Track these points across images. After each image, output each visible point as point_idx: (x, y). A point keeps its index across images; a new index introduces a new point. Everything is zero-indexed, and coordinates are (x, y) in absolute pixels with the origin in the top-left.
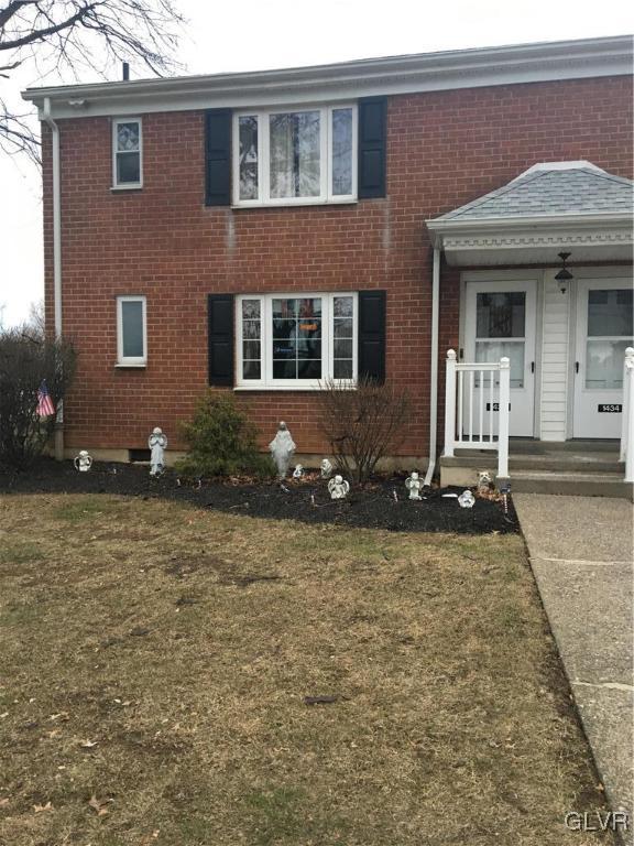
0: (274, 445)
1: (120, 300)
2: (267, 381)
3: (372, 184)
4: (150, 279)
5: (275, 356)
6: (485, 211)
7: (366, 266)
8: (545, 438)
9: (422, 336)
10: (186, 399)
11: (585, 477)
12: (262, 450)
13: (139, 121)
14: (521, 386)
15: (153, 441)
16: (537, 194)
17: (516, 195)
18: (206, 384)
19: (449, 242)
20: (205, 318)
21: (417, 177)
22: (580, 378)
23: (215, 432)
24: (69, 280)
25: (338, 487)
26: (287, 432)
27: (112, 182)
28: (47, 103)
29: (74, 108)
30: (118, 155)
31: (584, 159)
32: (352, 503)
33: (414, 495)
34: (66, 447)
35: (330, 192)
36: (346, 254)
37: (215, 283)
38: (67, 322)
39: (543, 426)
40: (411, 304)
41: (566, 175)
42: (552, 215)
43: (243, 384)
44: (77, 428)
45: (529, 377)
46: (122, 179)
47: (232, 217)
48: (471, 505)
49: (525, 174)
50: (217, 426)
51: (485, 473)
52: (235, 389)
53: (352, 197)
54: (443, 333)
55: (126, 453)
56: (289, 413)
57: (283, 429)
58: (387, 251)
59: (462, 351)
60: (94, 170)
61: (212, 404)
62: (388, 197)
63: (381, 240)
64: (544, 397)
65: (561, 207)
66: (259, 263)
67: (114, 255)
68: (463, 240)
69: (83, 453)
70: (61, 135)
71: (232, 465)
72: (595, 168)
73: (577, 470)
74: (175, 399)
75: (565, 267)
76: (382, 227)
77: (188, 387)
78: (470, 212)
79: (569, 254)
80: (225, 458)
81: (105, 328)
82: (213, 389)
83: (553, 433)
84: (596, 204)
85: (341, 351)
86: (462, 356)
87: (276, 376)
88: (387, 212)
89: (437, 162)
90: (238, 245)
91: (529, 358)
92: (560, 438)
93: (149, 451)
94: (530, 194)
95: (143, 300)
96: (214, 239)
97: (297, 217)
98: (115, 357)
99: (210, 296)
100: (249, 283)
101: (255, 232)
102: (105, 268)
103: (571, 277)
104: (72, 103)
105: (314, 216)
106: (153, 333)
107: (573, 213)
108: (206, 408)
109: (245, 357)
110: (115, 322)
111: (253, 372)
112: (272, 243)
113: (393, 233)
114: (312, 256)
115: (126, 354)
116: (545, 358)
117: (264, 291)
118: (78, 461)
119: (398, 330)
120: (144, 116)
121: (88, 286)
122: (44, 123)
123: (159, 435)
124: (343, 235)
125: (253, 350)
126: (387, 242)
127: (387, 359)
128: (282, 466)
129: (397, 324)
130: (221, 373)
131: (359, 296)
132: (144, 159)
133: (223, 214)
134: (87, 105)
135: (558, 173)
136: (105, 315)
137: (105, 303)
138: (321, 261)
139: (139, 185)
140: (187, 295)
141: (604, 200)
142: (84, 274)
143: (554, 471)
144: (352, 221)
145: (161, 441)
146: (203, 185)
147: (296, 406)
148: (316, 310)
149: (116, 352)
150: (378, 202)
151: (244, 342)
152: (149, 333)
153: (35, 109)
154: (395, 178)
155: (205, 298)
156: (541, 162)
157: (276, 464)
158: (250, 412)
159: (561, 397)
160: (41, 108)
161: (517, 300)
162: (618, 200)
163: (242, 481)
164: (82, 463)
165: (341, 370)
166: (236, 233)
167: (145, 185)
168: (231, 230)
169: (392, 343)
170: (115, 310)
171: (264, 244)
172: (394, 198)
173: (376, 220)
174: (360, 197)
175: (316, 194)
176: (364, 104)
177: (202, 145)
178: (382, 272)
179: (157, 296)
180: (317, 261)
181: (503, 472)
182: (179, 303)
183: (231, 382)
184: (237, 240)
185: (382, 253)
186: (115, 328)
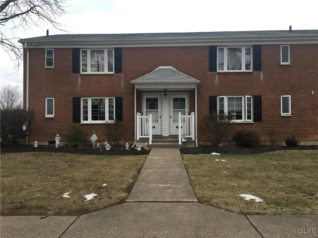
0: (91, 138)
1: (46, 99)
2: (90, 121)
3: (118, 69)
4: (56, 93)
5: (92, 114)
6: (145, 79)
7: (117, 90)
8: (164, 135)
9: (132, 109)
10: (66, 126)
11: (170, 144)
12: (88, 140)
13: (53, 50)
14: (158, 122)
15: (57, 138)
16: (158, 75)
17: (153, 75)
18: (72, 122)
19: (136, 86)
20: (72, 104)
21: (130, 68)
22: (172, 120)
23: (75, 135)
24: (31, 93)
25: (108, 147)
26: (95, 135)
27: (45, 66)
28: (26, 44)
29: (34, 45)
30: (46, 58)
31: (171, 66)
32: (111, 151)
33: (127, 148)
34: (29, 141)
35: (107, 71)
36: (111, 87)
37: (75, 94)
38: (30, 105)
39: (163, 132)
40: (129, 100)
41: (166, 70)
42: (160, 81)
43: (83, 122)
44: (33, 135)
45: (159, 120)
46: (48, 65)
47: (79, 76)
48: (140, 150)
49: (156, 69)
50: (75, 133)
51: (146, 143)
52: (81, 123)
53: (113, 73)
54: (137, 108)
55: (48, 142)
56: (96, 130)
57: (94, 134)
58: (123, 87)
59: (143, 113)
60: (39, 62)
61: (74, 127)
62: (123, 73)
63: (121, 84)
64: (163, 125)
65: (163, 79)
66: (87, 89)
67: (45, 86)
68: (140, 86)
69: (36, 142)
70: (29, 52)
71: (79, 144)
72: (173, 68)
73: (168, 142)
74: (63, 127)
75: (165, 92)
76: (121, 80)
77: (67, 123)
78: (141, 79)
79: (166, 89)
80: (77, 142)
81: (42, 106)
82: (74, 123)
83: (166, 134)
84: (171, 78)
85: (111, 113)
86: (142, 114)
87: (93, 119)
88: (122, 77)
89: (135, 65)
90: (82, 84)
91: (159, 115)
92: (167, 135)
93: (55, 141)
94: (156, 75)
95: (54, 99)
96: (75, 82)
97: (98, 77)
98: (45, 115)
99: (73, 98)
100: (84, 94)
101: (87, 81)
102: (42, 89)
103: (167, 95)
104: (33, 44)
105: (103, 77)
106: (56, 108)
107: (165, 80)
108: (72, 129)
109: (83, 115)
110: (45, 105)
111: (86, 118)
112: (91, 84)
113: (124, 82)
114: (102, 87)
115: (48, 114)
116: (163, 115)
117: (89, 96)
118: (34, 144)
119: (126, 107)
120: (55, 48)
121: (37, 94)
122: (24, 49)
123: (58, 136)
124: (111, 82)
125: (86, 112)
126: (122, 84)
127: (123, 115)
128: (94, 144)
129: (125, 106)
130: (77, 119)
131: (115, 99)
132: (54, 60)
133: (77, 75)
134: (38, 45)
135: (164, 69)
136: (42, 103)
137: (42, 100)
138: (105, 89)
139: (53, 67)
140: (67, 97)
141: (173, 77)
142: (36, 91)
143: (163, 142)
144: (113, 79)
145: (59, 138)
146: (71, 68)
147: (98, 128)
148: (104, 102)
149: (45, 113)
150: (120, 74)
151: (83, 110)
152: (55, 108)
153: (22, 45)
154: (124, 68)
155: (72, 98)
156: (161, 66)
157: (92, 143)
158: (85, 130)
159: (167, 125)
160: (24, 45)
161: (156, 100)
162: (176, 77)
163: (82, 148)
164: (35, 145)
165: (111, 118)
166: (81, 81)
167: (54, 67)
168: (80, 80)
169: (124, 111)
170: (45, 101)
171: (89, 84)
172: (124, 73)
173: (120, 79)
174: (115, 73)
175: (103, 71)
176: (116, 49)
177: (71, 57)
178: (121, 92)
179: (58, 98)
180: (104, 89)
181: (150, 143)
182: (64, 99)
183: (80, 121)
184: (81, 82)
185: (122, 87)
186: (45, 106)
